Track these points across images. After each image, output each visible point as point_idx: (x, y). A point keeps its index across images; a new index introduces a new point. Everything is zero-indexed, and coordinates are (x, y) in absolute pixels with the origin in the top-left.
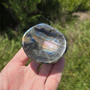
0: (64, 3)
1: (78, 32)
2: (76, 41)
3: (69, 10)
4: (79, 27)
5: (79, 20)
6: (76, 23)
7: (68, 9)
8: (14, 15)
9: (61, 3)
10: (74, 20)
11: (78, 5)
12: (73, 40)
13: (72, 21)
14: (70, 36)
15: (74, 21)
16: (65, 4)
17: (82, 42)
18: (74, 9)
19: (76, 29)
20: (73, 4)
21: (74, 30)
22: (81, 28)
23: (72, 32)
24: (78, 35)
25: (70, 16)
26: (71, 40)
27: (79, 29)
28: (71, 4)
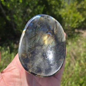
0: (67, 19)
1: (81, 49)
2: (79, 59)
3: (73, 26)
4: (82, 44)
5: (82, 37)
6: (79, 40)
7: (71, 25)
8: (16, 28)
9: (64, 18)
10: (76, 36)
11: (82, 22)
12: (75, 58)
13: (75, 37)
14: (72, 53)
15: (76, 38)
16: (69, 20)
17: (84, 60)
18: (77, 25)
19: (79, 46)
20: (77, 20)
21: (76, 47)
22: (84, 45)
23: (74, 49)
24: (81, 52)
25: (72, 32)
26: (73, 57)
27: (81, 46)
28: (75, 20)
